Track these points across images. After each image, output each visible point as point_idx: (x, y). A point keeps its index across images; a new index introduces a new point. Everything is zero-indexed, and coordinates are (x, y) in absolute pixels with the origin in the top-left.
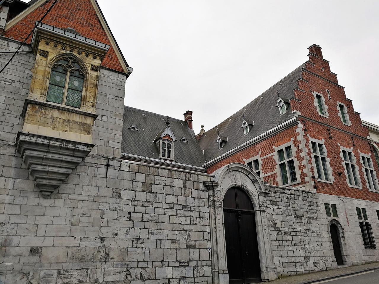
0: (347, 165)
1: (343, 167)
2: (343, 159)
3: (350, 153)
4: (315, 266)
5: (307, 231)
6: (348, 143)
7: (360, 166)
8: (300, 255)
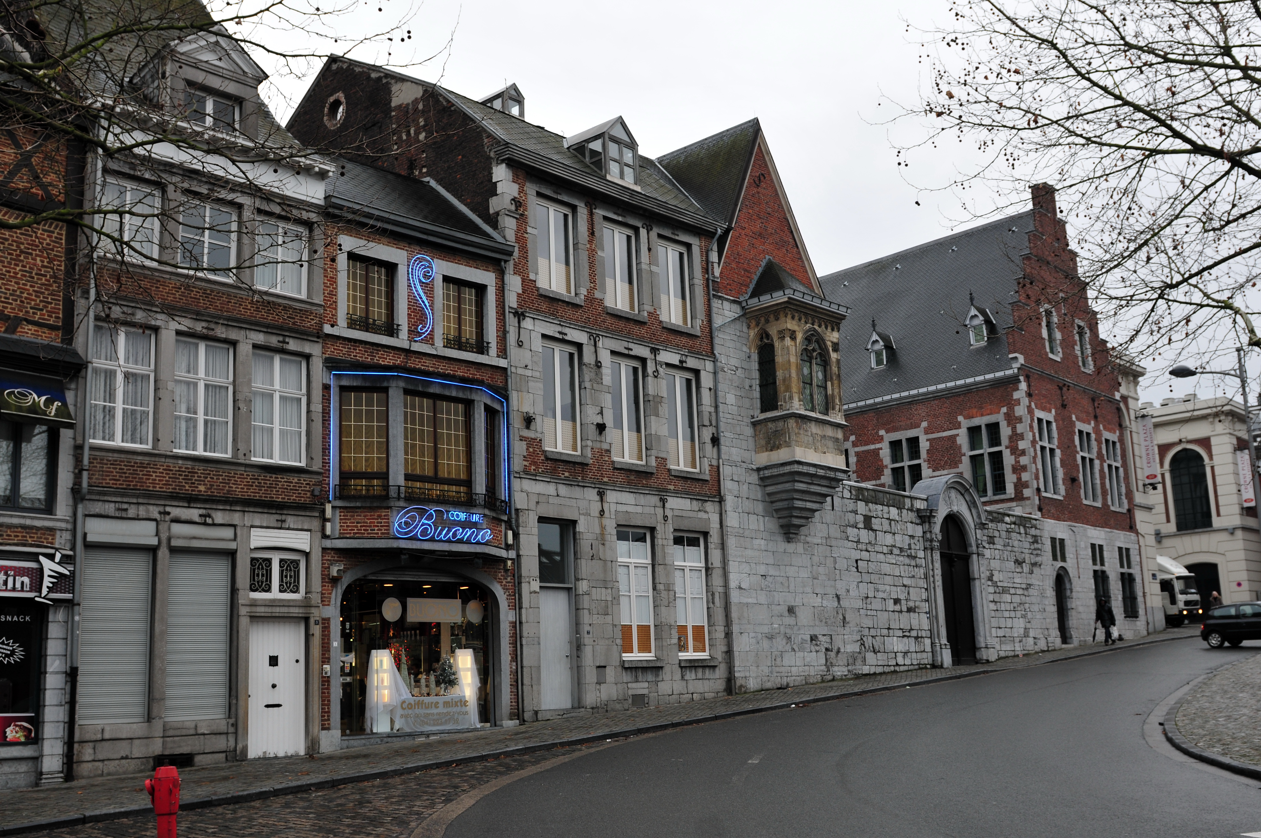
0: (1083, 458)
1: (1078, 465)
2: (1078, 449)
3: (1088, 434)
4: (1035, 644)
5: (1029, 586)
6: (1087, 413)
7: (1102, 461)
8: (1020, 624)
